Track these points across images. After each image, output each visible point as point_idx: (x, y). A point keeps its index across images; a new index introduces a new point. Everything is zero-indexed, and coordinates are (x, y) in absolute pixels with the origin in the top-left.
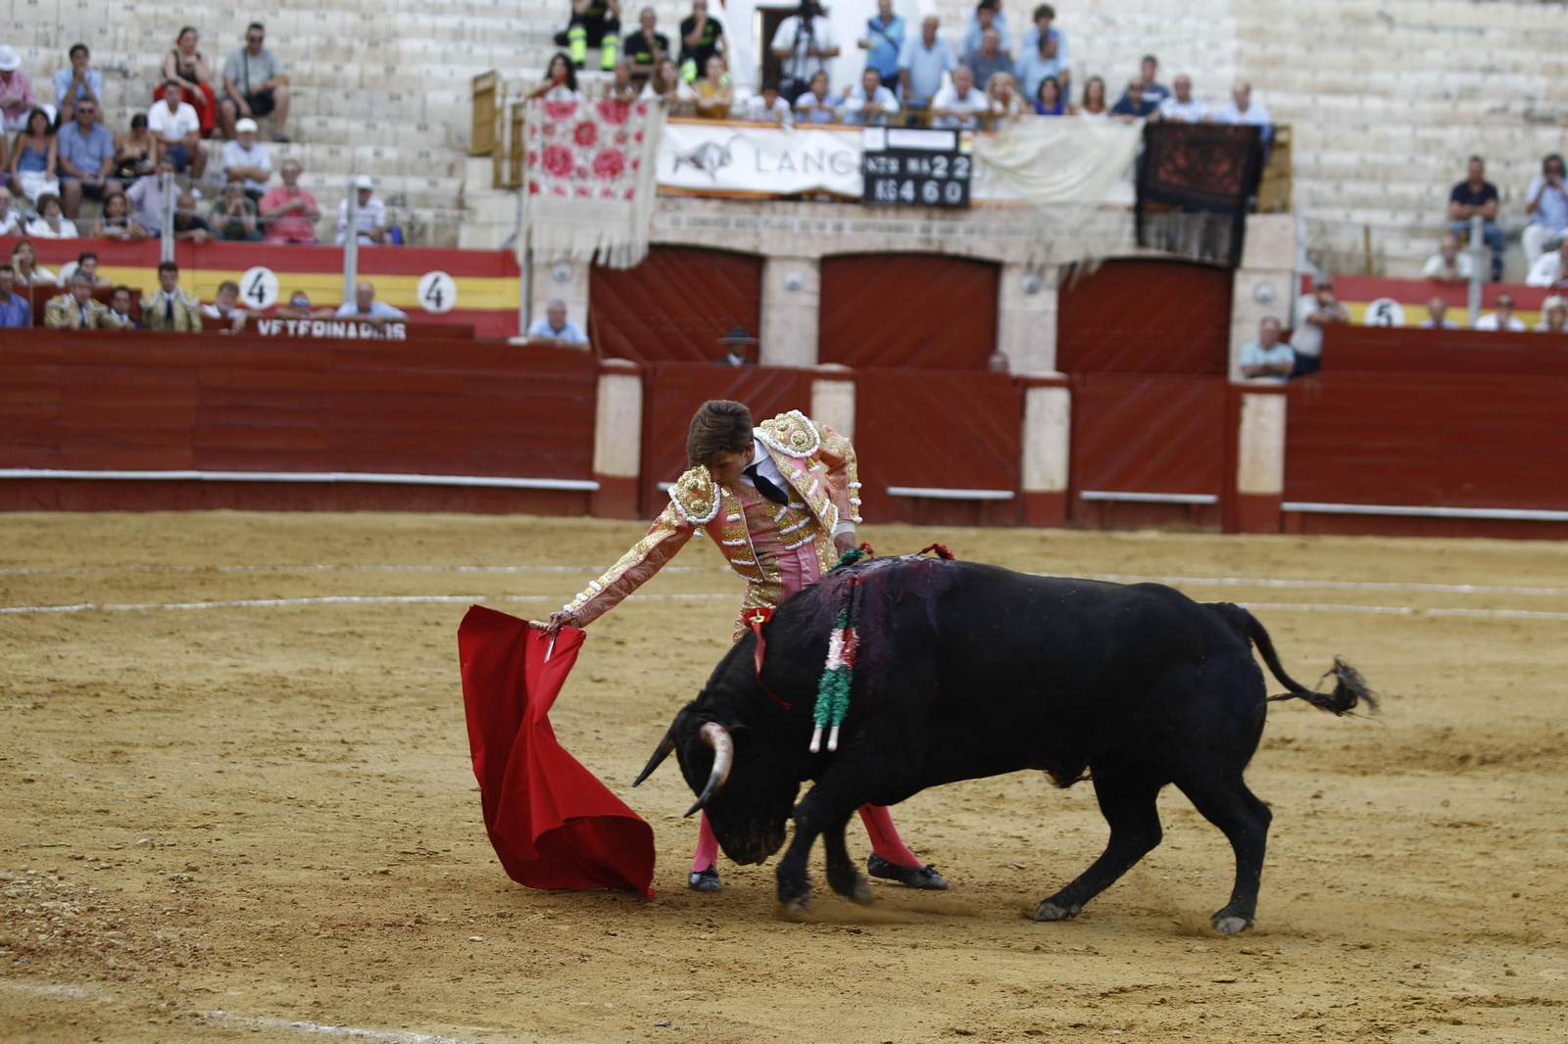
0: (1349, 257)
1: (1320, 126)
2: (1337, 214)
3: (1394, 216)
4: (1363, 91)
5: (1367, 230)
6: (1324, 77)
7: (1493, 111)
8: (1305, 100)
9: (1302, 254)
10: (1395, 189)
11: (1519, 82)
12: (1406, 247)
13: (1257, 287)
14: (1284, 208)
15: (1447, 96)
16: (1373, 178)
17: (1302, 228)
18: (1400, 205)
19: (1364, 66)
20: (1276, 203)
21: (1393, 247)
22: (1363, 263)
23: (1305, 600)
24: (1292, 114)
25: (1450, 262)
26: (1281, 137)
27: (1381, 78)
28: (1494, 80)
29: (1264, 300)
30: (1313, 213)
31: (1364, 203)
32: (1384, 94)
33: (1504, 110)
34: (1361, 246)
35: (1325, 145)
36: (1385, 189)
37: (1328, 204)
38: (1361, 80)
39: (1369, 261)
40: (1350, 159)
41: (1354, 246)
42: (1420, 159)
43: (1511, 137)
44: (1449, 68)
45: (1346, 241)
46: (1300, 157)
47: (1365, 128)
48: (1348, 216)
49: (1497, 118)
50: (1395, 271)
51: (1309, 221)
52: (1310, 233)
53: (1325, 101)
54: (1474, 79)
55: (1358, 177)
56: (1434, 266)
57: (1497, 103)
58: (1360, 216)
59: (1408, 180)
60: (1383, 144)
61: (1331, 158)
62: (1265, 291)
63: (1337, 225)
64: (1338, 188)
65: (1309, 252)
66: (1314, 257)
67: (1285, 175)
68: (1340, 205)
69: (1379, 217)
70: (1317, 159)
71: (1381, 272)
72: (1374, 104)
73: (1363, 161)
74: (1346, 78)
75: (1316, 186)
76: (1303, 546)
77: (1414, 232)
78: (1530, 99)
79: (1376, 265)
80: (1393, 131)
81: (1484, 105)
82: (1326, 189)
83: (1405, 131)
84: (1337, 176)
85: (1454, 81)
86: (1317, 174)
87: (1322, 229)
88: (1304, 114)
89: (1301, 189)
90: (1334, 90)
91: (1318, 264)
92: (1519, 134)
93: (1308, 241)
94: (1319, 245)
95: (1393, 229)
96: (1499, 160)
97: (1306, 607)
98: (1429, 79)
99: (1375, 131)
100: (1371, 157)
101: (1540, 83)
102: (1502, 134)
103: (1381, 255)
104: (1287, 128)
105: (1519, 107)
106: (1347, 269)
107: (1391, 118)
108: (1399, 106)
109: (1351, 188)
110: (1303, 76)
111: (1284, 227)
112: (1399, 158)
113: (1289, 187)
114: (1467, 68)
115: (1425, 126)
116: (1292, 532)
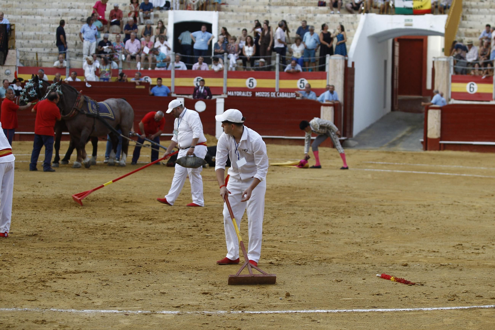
0: (32, 61)
1: (23, 25)
2: (29, 49)
3: (44, 50)
4: (35, 14)
5: (37, 54)
6: (24, 10)
7: (72, 19)
8: (19, 17)
9: (18, 60)
10: (44, 42)
11: (79, 11)
12: (48, 58)
13: (6, 71)
14: (13, 48)
15: (59, 15)
16: (38, 39)
17: (18, 53)
18: (46, 46)
19: (36, 7)
20: (11, 47)
21: (44, 58)
22: (36, 63)
23: (21, 160)
24: (15, 21)
25: (61, 62)
26: (12, 27)
27: (40, 10)
28: (72, 10)
29: (8, 74)
30: (21, 49)
31: (36, 46)
32: (41, 15)
33: (75, 19)
34: (35, 58)
35: (25, 30)
36: (42, 42)
37: (25, 46)
38: (35, 11)
39: (37, 62)
40: (32, 33)
41: (33, 58)
42: (51, 33)
43: (78, 26)
44: (60, 8)
45: (31, 57)
46: (18, 33)
47: (36, 25)
48: (31, 50)
49: (73, 21)
50: (45, 65)
51: (20, 51)
52: (20, 55)
53: (24, 17)
54: (67, 10)
55: (34, 39)
56: (57, 63)
57: (73, 17)
58: (35, 50)
59: (48, 39)
60: (41, 29)
61: (26, 33)
62: (8, 71)
63: (28, 52)
64: (29, 42)
65: (20, 60)
66: (22, 61)
67: (13, 38)
68: (29, 47)
69: (40, 50)
70: (22, 34)
71: (41, 65)
72: (38, 18)
73: (35, 34)
74: (30, 11)
75: (22, 41)
76: (20, 144)
77: (50, 54)
78: (82, 16)
79: (39, 63)
80: (44, 26)
81: (70, 18)
82: (25, 42)
83: (48, 25)
84: (28, 39)
85: (61, 11)
86: (22, 39)
87: (24, 53)
88: (18, 21)
89: (18, 42)
90: (27, 14)
91: (23, 64)
92: (79, 25)
93: (20, 57)
94: (23, 58)
95: (44, 53)
96: (74, 33)
97: (21, 161)
98: (54, 10)
99: (38, 25)
100: (37, 33)
101: (85, 11)
102: (75, 26)
103: (41, 60)
104: (14, 25)
105: (79, 18)
106: (31, 65)
107: (43, 22)
108: (45, 18)
109: (32, 42)
110: (18, 10)
111: (13, 53)
112: (46, 33)
113: (15, 42)
114: (65, 8)
115: (53, 24)
116: (17, 141)
